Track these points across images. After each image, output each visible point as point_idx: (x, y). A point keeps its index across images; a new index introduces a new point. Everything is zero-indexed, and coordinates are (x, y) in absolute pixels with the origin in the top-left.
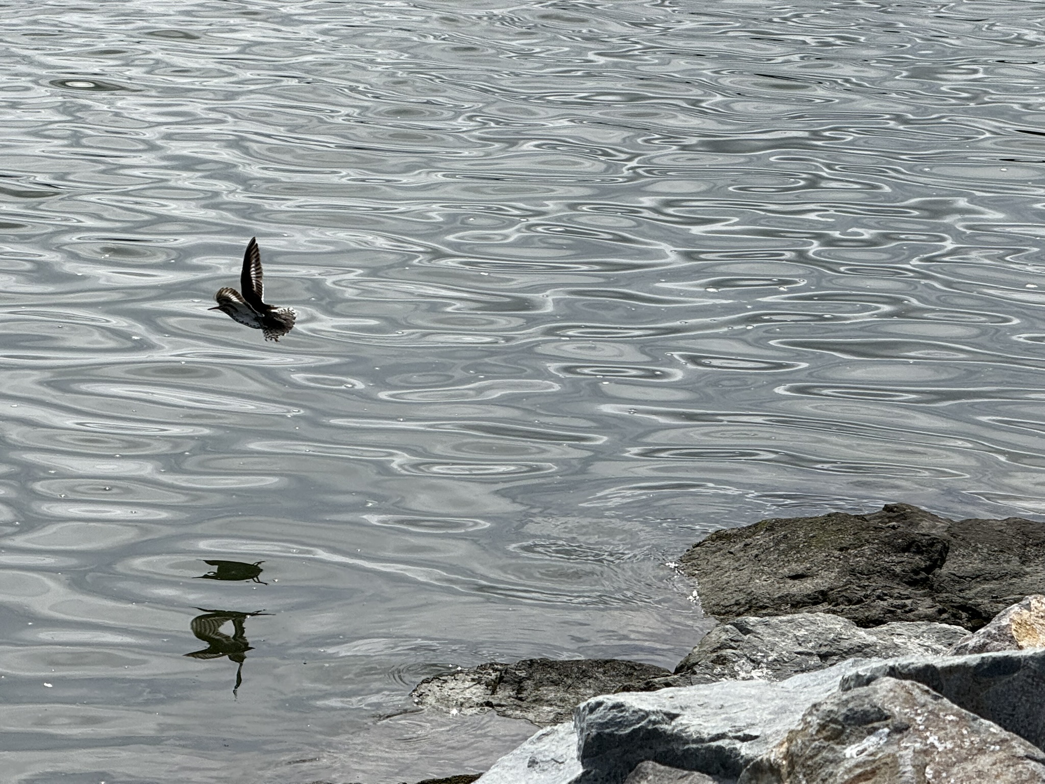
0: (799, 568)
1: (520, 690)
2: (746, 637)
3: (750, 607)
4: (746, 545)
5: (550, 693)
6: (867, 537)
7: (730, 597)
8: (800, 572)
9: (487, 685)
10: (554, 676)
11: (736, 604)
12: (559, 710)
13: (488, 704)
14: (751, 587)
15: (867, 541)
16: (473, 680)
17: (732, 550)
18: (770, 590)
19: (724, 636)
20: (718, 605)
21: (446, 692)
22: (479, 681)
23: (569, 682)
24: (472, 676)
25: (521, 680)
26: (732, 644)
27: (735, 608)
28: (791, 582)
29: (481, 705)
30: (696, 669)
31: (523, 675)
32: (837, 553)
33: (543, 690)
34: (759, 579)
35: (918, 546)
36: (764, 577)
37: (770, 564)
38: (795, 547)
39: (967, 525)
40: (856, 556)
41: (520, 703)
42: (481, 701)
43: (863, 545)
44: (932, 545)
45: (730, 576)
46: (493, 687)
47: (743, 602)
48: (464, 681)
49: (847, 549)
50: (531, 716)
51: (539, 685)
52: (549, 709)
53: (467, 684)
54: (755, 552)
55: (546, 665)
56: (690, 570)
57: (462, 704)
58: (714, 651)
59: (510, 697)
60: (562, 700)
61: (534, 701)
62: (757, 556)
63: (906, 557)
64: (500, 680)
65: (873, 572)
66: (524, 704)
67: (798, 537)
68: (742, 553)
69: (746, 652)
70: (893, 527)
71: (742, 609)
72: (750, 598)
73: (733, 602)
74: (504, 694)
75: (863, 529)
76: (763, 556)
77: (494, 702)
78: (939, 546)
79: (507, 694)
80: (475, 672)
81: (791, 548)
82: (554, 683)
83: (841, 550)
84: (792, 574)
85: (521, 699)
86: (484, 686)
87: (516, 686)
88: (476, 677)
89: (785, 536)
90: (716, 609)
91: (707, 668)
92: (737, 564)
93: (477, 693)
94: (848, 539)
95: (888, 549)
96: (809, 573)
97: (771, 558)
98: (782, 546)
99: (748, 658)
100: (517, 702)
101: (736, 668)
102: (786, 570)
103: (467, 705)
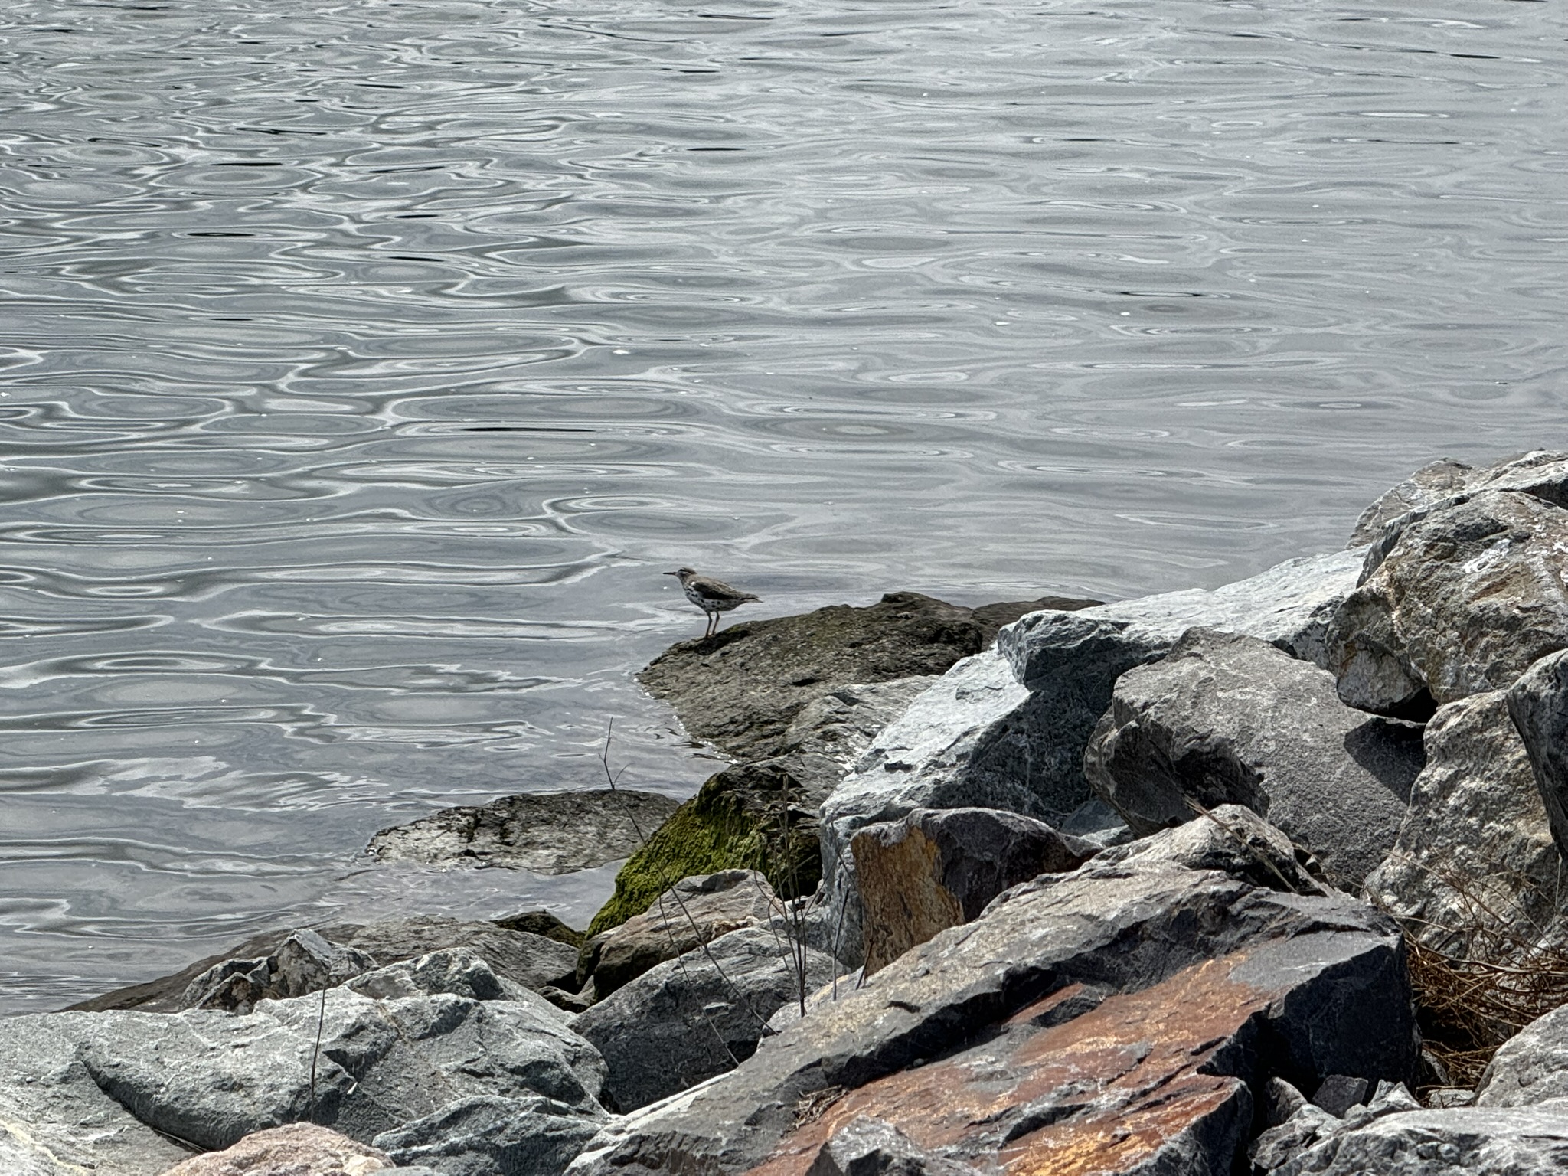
0: (806, 672)
1: (504, 834)
2: (855, 707)
3: (752, 724)
4: (723, 654)
5: (542, 833)
6: (882, 628)
7: (720, 714)
8: (808, 676)
9: (460, 831)
10: (544, 813)
11: (732, 722)
12: (561, 853)
13: (468, 853)
14: (746, 700)
15: (883, 633)
16: (440, 827)
17: (707, 662)
18: (774, 701)
19: (827, 709)
20: (708, 726)
21: (411, 844)
22: (449, 828)
23: (564, 819)
24: (438, 823)
25: (502, 823)
26: (839, 716)
27: (731, 728)
28: (798, 689)
29: (459, 855)
30: (805, 747)
31: (504, 815)
32: (849, 651)
33: (534, 832)
34: (754, 690)
35: (949, 635)
36: (760, 688)
37: (763, 672)
38: (792, 649)
39: (995, 609)
40: (875, 651)
41: (509, 848)
42: (457, 850)
43: (879, 638)
44: (964, 632)
45: (713, 692)
46: (469, 833)
47: (741, 718)
48: (429, 830)
49: (860, 644)
50: (525, 862)
51: (526, 826)
52: (546, 852)
53: (435, 833)
54: (740, 660)
55: (530, 801)
56: (656, 691)
57: (436, 856)
58: (816, 728)
59: (493, 842)
60: (560, 841)
61: (526, 845)
62: (743, 665)
63: (936, 648)
64: (477, 823)
65: (902, 668)
66: (514, 850)
67: (792, 637)
68: (721, 665)
69: (858, 724)
70: (907, 617)
71: (741, 728)
72: (748, 713)
73: (726, 720)
74: (485, 840)
75: (874, 621)
76: (751, 664)
77: (476, 850)
78: (973, 634)
79: (488, 839)
80: (440, 819)
81: (787, 651)
82: (546, 822)
83: (853, 646)
84: (797, 679)
85: (508, 844)
86: (456, 834)
87: (498, 830)
88: (443, 823)
89: (775, 638)
90: (706, 731)
91: (817, 745)
92: (718, 678)
93: (451, 842)
94: (858, 634)
95: (909, 639)
96: (819, 676)
97: (764, 664)
98: (774, 650)
99: (862, 731)
100: (504, 847)
101: (851, 744)
102: (787, 675)
103: (441, 856)
